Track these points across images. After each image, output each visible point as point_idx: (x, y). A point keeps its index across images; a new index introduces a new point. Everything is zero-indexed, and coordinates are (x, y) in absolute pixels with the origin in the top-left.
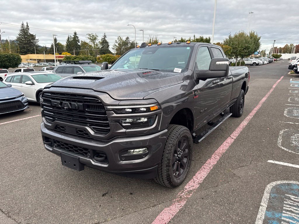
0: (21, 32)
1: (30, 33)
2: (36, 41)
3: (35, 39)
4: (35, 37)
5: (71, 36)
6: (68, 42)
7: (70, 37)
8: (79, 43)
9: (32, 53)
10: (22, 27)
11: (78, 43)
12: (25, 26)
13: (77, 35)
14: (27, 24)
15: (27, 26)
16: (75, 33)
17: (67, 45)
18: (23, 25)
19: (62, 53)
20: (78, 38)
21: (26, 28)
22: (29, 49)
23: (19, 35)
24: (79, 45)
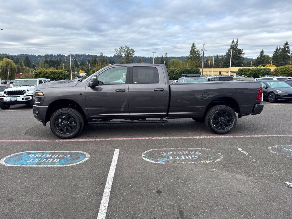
0: (230, 48)
1: (238, 48)
2: (242, 55)
3: (242, 53)
4: (242, 51)
5: (281, 47)
6: (275, 53)
7: (278, 48)
8: (290, 53)
9: (236, 66)
10: (232, 43)
11: (287, 53)
12: (235, 43)
13: (288, 45)
14: (237, 40)
15: (237, 42)
16: (286, 44)
17: (274, 57)
18: (233, 41)
19: (265, 65)
20: (289, 48)
21: (236, 44)
22: (234, 63)
23: (228, 51)
24: (289, 56)
